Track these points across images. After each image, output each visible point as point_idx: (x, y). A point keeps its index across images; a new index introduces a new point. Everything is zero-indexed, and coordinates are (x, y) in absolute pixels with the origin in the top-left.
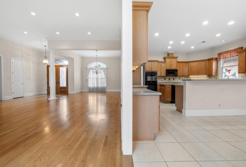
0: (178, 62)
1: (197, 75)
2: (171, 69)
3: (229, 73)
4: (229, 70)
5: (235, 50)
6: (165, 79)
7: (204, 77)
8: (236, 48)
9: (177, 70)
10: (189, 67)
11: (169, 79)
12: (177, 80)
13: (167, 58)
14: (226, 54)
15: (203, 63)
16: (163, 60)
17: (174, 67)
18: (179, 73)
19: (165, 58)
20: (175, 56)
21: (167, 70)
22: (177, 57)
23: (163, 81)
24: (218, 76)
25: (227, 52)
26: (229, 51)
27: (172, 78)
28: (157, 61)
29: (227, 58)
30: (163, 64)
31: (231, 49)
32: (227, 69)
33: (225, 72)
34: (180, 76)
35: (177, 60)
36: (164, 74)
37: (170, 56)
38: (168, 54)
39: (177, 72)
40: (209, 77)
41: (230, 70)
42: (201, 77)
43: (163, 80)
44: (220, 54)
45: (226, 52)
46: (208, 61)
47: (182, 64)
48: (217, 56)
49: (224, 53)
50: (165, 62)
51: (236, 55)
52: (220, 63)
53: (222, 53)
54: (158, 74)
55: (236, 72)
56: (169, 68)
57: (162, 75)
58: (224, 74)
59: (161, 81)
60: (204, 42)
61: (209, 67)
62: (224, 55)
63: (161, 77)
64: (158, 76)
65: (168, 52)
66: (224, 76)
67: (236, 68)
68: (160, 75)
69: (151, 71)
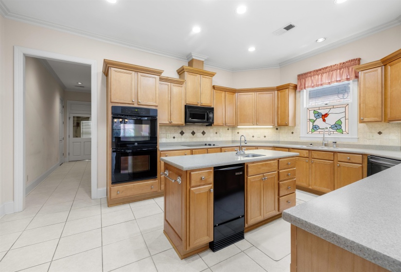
0: (214, 87)
1: (254, 125)
2: (199, 105)
3: (324, 120)
4: (323, 114)
5: (343, 66)
6: (182, 133)
7: (267, 128)
8: (345, 61)
9: (211, 110)
10: (239, 103)
11: (193, 133)
12: (212, 135)
13: (190, 72)
14: (320, 77)
15: (267, 96)
16: (175, 76)
17: (205, 101)
18: (218, 116)
19: (181, 72)
20: (207, 68)
21: (187, 107)
22: (212, 75)
23: (176, 140)
24: (296, 127)
25: (320, 70)
26: (326, 68)
27: (198, 129)
28: (158, 73)
29: (322, 85)
30: (176, 89)
31: (329, 65)
32: (319, 111)
33: (315, 119)
34: (218, 126)
35: (212, 83)
36: (179, 117)
37: (195, 67)
38: (191, 63)
39: (213, 113)
40: (277, 129)
41: (326, 115)
42: (261, 128)
43: (177, 135)
44: (302, 77)
45: (317, 71)
46: (276, 92)
47: (223, 93)
48: (294, 81)
49: (312, 73)
50: (180, 83)
51: (344, 77)
52: (301, 97)
53: (309, 75)
54: (162, 119)
55: (343, 120)
56: (192, 101)
57: (175, 122)
58: (311, 123)
59: (172, 140)
60: (289, 27)
61: (279, 105)
62: (312, 78)
63: (171, 125)
64: (163, 125)
65: (189, 55)
66: (311, 128)
67: (343, 110)
68: (168, 122)
69: (136, 106)
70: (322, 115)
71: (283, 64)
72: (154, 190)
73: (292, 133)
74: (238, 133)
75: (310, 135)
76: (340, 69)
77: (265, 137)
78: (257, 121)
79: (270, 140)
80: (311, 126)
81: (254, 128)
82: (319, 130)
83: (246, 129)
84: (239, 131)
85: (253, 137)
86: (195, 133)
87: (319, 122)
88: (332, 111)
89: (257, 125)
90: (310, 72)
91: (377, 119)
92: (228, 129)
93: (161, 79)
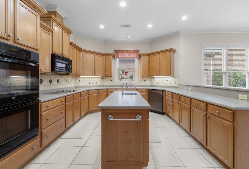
0: (70, 43)
1: (93, 75)
2: (62, 56)
3: (126, 75)
6: (41, 81)
7: (97, 78)
9: (70, 62)
14: (125, 53)
17: (65, 53)
24: (113, 77)
25: (126, 50)
27: (54, 79)
32: (124, 70)
33: (122, 74)
35: (69, 39)
39: (71, 64)
40: (102, 78)
41: (127, 72)
44: (117, 51)
45: (124, 50)
46: (105, 56)
47: (75, 50)
52: (116, 62)
55: (133, 75)
58: (120, 76)
61: (107, 65)
62: (122, 53)
66: (120, 78)
67: (133, 70)
70: (125, 72)
73: (111, 81)
74: (79, 81)
75: (120, 82)
76: (133, 53)
77: (96, 83)
78: (95, 73)
79: (99, 85)
80: (120, 77)
81: (90, 78)
82: (124, 79)
83: (85, 78)
84: (80, 79)
85: (89, 83)
86: (52, 81)
87: (124, 75)
88: (129, 70)
89: (95, 75)
90: (121, 50)
91: (147, 75)
92: (73, 78)
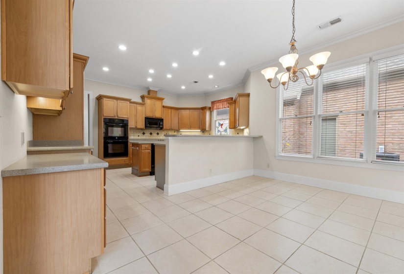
0: (164, 106)
1: (189, 129)
2: (154, 117)
3: (222, 127)
5: (227, 100)
6: (144, 134)
7: (197, 131)
9: (162, 120)
10: (180, 116)
11: (151, 134)
12: (162, 135)
13: (148, 97)
14: (219, 104)
16: (140, 100)
17: (158, 114)
18: (166, 124)
19: (143, 97)
20: (160, 95)
21: (147, 119)
22: (162, 99)
23: (140, 138)
24: (211, 131)
27: (154, 132)
28: (129, 100)
29: (220, 108)
30: (139, 108)
31: (224, 98)
32: (220, 122)
33: (218, 126)
34: (167, 130)
35: (162, 104)
36: (141, 124)
37: (152, 95)
38: (149, 92)
39: (163, 122)
40: (203, 132)
41: (222, 125)
42: (194, 131)
43: (141, 134)
44: (213, 103)
45: (219, 101)
46: (201, 110)
47: (170, 110)
48: (210, 105)
50: (143, 104)
51: (227, 106)
52: (213, 114)
53: (216, 102)
54: (131, 124)
56: (149, 115)
57: (138, 127)
58: (217, 129)
59: (137, 138)
60: (196, 82)
61: (202, 118)
63: (136, 129)
64: (131, 128)
65: (148, 88)
66: (217, 131)
68: (134, 127)
69: (116, 118)
71: (206, 94)
72: (126, 163)
73: (210, 134)
78: (190, 127)
82: (220, 133)
83: (185, 131)
84: (181, 133)
88: (225, 122)
92: (175, 132)
93: (131, 102)
